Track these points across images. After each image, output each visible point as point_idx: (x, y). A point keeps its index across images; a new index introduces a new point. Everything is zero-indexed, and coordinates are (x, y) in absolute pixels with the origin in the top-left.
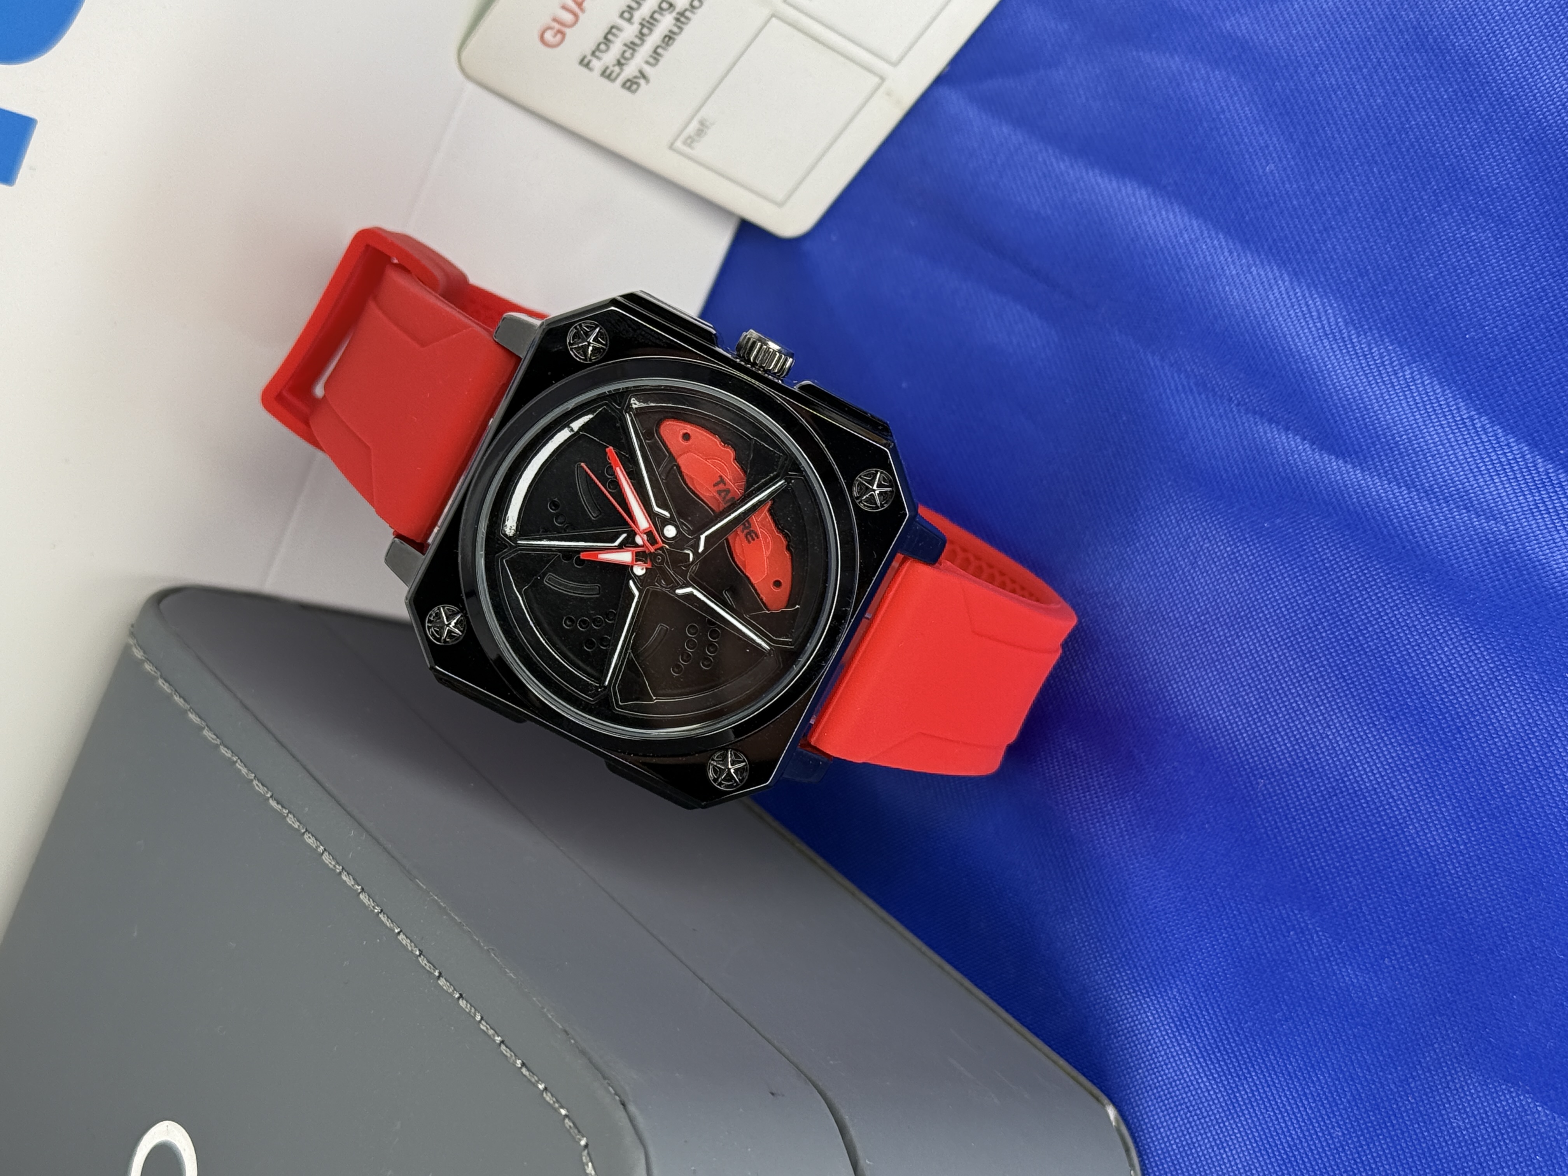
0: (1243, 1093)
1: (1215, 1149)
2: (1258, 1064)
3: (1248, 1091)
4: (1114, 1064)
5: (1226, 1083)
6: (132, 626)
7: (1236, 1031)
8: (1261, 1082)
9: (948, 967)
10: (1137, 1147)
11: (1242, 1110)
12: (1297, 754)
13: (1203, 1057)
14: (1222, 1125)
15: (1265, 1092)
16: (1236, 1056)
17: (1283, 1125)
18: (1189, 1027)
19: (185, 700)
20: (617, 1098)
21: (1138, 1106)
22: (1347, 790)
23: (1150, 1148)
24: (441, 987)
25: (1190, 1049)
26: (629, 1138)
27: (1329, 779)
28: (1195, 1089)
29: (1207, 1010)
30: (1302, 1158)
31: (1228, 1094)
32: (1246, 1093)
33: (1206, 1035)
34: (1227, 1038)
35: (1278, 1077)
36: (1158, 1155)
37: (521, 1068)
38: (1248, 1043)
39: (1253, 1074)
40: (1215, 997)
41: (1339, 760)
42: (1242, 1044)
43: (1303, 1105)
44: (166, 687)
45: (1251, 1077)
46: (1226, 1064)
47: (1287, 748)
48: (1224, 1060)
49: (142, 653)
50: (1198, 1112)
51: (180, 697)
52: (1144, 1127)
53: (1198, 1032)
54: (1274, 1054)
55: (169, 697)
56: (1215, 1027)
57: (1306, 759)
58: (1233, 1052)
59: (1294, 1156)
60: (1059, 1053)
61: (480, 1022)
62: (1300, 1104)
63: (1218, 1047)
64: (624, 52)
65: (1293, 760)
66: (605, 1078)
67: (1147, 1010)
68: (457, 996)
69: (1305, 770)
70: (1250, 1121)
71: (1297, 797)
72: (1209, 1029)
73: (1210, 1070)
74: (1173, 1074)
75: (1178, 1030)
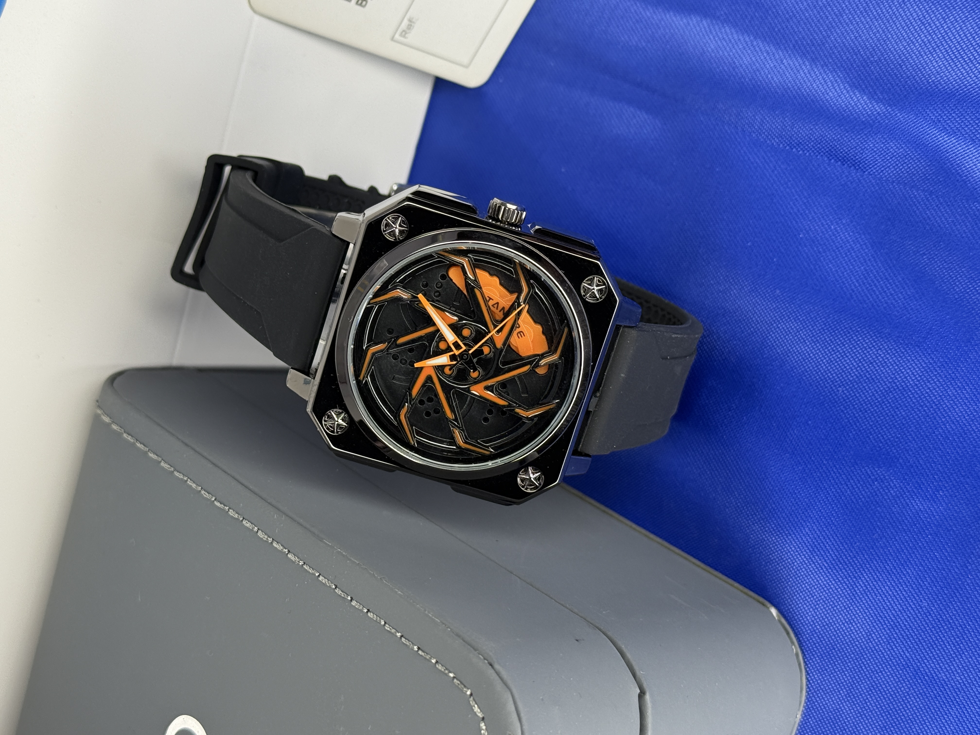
0: (859, 587)
1: (846, 624)
2: (867, 568)
3: (863, 585)
4: (771, 581)
5: (848, 583)
6: (97, 401)
7: (850, 549)
8: (870, 579)
9: (652, 536)
10: (793, 630)
11: (860, 598)
12: (861, 369)
13: (830, 568)
14: (848, 609)
15: (874, 585)
16: (852, 565)
17: (888, 604)
18: (819, 551)
19: (144, 445)
20: (486, 661)
21: (790, 605)
22: (898, 388)
23: (802, 630)
24: (354, 607)
25: (821, 564)
26: (499, 686)
27: (884, 382)
28: (828, 589)
29: (829, 539)
30: (903, 623)
31: (850, 590)
32: (862, 587)
33: (831, 555)
34: (845, 555)
35: (881, 574)
36: (808, 634)
37: (418, 651)
38: (858, 556)
39: (865, 575)
40: (833, 530)
41: (890, 369)
42: (855, 557)
43: (900, 590)
44: (129, 438)
45: (864, 577)
46: (846, 571)
47: (854, 366)
48: (844, 569)
49: (109, 418)
50: (831, 603)
51: (141, 443)
52: (796, 618)
53: (825, 553)
54: (876, 560)
55: (134, 444)
56: (836, 549)
57: (868, 372)
58: (850, 563)
59: (898, 622)
60: (733, 579)
61: (384, 625)
62: (898, 590)
63: (839, 561)
65: (859, 373)
66: (475, 650)
67: (790, 544)
68: (365, 611)
69: (868, 378)
70: (866, 604)
71: (865, 396)
72: (832, 550)
73: (836, 576)
74: (812, 582)
75: (812, 554)
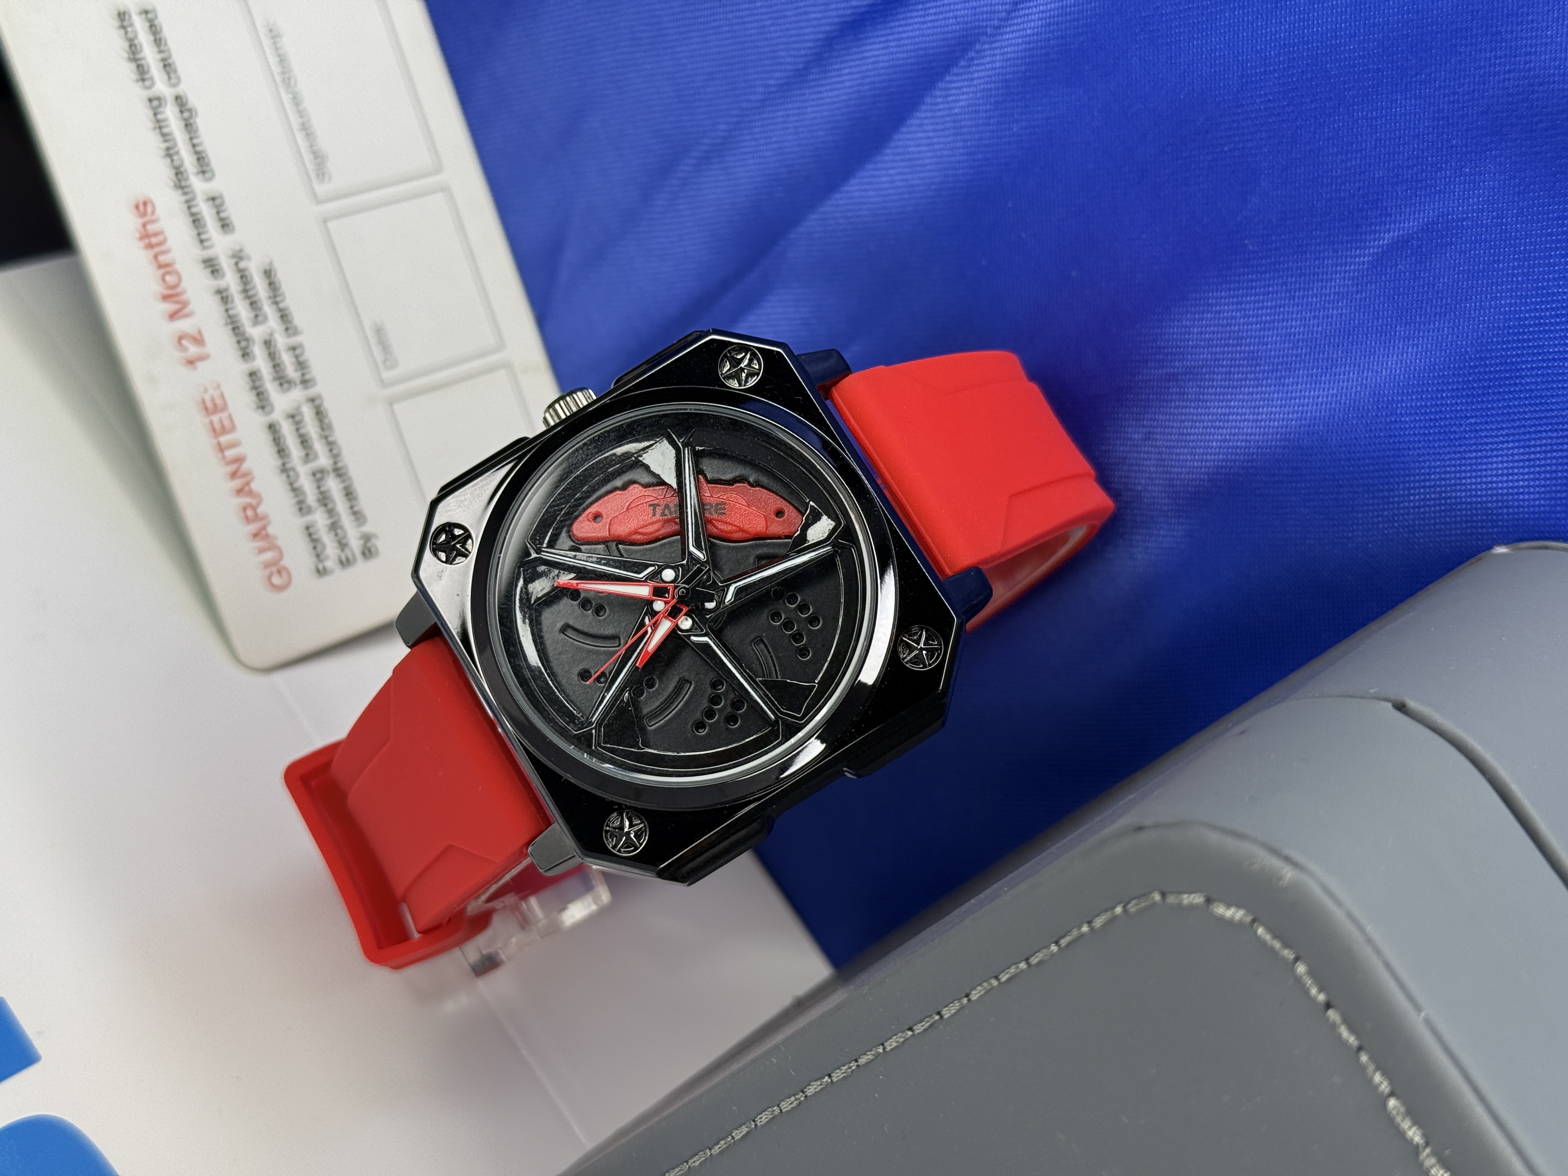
64: (336, 535)
